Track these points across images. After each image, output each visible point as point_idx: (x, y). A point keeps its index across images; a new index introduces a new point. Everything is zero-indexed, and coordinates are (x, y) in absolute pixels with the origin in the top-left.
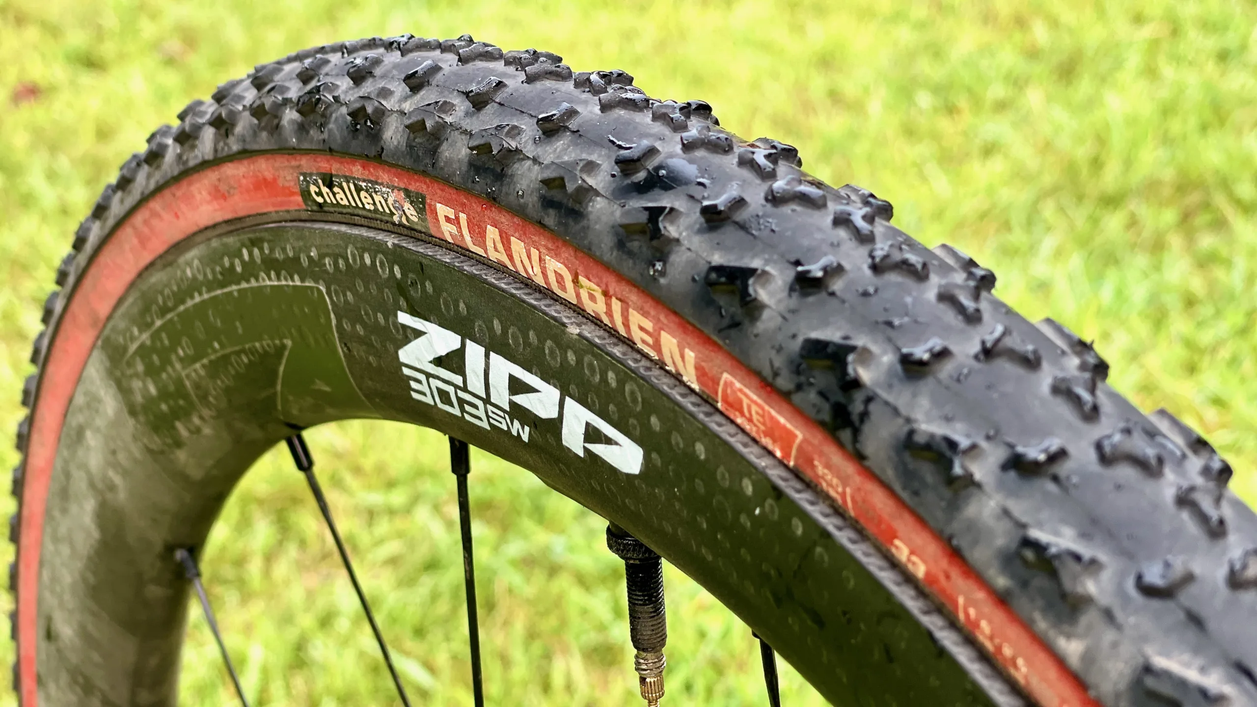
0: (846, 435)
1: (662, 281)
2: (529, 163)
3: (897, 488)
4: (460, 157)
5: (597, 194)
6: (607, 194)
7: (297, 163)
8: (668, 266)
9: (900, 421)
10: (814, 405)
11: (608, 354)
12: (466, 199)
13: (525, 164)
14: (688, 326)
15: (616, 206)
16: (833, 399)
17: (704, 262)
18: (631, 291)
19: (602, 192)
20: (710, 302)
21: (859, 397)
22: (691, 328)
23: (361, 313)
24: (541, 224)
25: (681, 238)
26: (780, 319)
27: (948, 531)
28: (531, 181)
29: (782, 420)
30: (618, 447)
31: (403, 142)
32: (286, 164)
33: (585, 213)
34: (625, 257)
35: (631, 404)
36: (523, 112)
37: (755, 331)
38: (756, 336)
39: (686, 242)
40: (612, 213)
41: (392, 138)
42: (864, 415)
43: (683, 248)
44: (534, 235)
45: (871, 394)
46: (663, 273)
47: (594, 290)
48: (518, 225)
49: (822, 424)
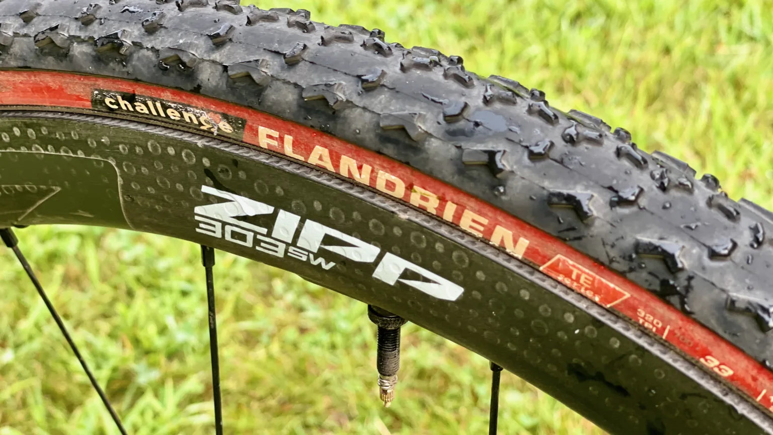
0: (675, 300)
1: (503, 198)
2: (359, 110)
3: (720, 331)
4: (287, 100)
5: (431, 135)
6: (440, 136)
7: (92, 83)
8: (506, 188)
9: (717, 291)
10: (647, 281)
11: (437, 233)
12: (293, 127)
13: (356, 111)
14: (525, 225)
15: (450, 145)
16: (662, 277)
17: (538, 187)
18: (469, 200)
19: (434, 134)
20: (549, 214)
21: (682, 277)
22: (528, 226)
23: (156, 182)
24: (379, 153)
25: (514, 170)
26: (609, 227)
27: (762, 357)
28: (366, 123)
29: (612, 285)
30: (437, 285)
31: (223, 83)
32: (77, 81)
33: (422, 148)
34: (466, 180)
35: (456, 263)
36: (336, 70)
37: (591, 234)
38: (592, 236)
39: (519, 173)
40: (448, 150)
41: (209, 80)
42: (688, 288)
43: (517, 177)
44: (368, 157)
45: (691, 275)
46: (504, 193)
47: (428, 195)
48: (352, 149)
49: (653, 292)
